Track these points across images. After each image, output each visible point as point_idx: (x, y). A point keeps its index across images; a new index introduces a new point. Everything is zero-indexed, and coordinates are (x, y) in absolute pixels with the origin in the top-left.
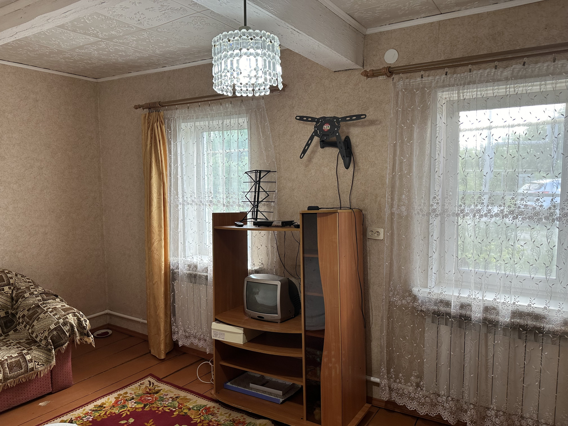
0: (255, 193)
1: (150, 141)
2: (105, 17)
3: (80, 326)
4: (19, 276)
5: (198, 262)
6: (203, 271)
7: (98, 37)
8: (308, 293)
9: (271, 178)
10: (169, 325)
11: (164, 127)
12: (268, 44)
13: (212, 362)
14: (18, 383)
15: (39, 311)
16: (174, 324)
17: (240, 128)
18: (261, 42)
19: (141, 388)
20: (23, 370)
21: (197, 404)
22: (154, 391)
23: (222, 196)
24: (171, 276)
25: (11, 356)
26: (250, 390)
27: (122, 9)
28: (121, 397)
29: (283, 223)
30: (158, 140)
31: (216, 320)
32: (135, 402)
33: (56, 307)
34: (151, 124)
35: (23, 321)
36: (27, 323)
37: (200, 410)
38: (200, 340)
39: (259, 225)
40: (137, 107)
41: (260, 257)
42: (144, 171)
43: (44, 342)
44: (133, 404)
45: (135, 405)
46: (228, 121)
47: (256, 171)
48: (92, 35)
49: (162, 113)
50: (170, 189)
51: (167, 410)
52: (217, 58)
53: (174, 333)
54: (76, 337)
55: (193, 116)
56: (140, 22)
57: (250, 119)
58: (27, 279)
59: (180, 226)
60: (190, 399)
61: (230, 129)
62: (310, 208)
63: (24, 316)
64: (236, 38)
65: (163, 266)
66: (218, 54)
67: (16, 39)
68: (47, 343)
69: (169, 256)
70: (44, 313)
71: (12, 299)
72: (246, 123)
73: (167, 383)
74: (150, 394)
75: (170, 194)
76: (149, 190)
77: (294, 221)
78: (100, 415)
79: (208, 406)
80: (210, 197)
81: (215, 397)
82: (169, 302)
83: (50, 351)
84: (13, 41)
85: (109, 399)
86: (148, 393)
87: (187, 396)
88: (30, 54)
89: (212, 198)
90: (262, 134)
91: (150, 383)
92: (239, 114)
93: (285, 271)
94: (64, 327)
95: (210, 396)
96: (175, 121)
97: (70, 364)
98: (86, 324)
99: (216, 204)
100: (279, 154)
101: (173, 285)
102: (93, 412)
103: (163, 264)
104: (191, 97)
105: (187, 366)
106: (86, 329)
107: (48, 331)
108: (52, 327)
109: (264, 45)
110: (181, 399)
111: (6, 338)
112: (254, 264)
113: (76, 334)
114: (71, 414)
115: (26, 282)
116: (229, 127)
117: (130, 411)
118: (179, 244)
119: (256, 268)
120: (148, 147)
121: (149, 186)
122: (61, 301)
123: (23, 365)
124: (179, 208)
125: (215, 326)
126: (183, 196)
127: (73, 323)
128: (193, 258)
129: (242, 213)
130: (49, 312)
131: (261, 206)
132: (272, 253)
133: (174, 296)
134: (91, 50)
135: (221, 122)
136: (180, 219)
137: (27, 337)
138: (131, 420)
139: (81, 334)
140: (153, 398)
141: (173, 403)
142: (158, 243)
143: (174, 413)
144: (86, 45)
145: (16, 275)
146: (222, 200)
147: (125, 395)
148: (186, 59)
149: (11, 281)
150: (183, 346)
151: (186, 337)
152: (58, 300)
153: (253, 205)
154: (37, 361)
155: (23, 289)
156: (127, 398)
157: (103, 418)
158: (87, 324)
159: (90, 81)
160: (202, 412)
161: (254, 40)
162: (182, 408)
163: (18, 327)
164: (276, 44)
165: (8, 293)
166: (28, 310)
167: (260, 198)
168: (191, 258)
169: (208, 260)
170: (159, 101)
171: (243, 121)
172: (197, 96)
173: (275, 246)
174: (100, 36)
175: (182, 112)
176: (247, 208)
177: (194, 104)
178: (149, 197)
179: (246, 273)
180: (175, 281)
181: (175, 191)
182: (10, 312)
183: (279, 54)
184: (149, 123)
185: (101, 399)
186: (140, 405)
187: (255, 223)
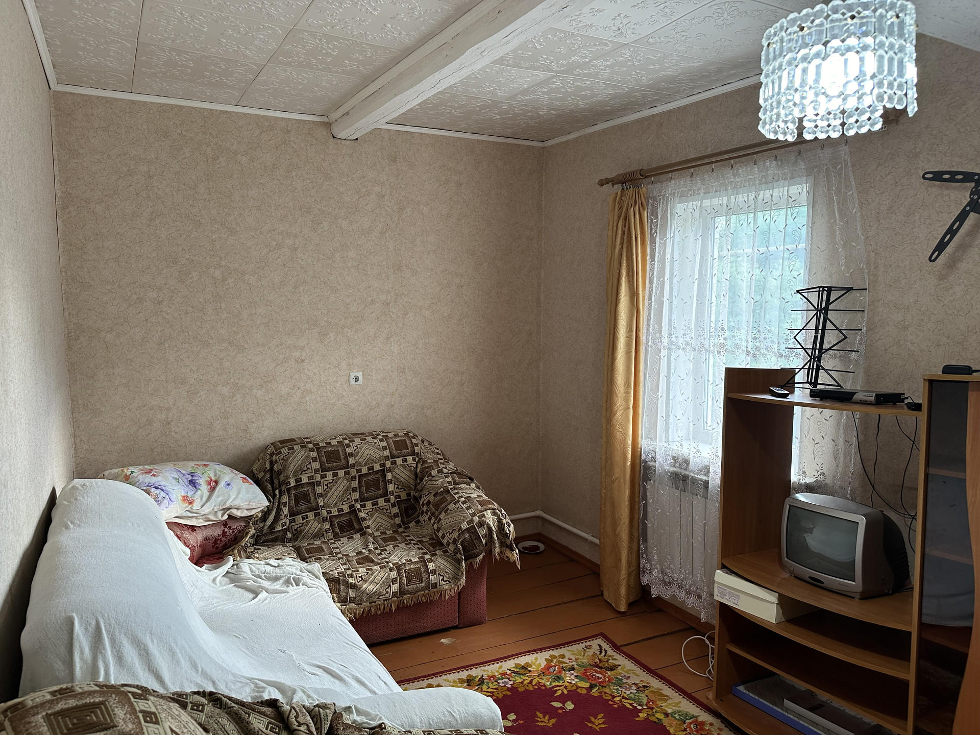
0: (816, 332)
1: (621, 240)
2: (565, 32)
3: (500, 532)
4: (426, 444)
5: (692, 453)
6: (699, 472)
7: (551, 70)
8: (932, 551)
9: (854, 303)
10: (637, 555)
11: (645, 212)
12: (889, 22)
13: (711, 639)
14: (416, 602)
15: (449, 498)
16: (644, 556)
17: (791, 204)
18: (874, 20)
19: (586, 654)
20: (423, 584)
21: (681, 709)
22: (607, 665)
23: (743, 335)
24: (642, 472)
25: (410, 560)
26: (783, 712)
27: (592, 14)
28: (555, 660)
29: (878, 396)
30: (634, 237)
31: (723, 567)
32: (576, 676)
33: (470, 497)
34: (624, 210)
35: (427, 510)
36: (433, 514)
37: (685, 722)
38: (690, 594)
39: (822, 397)
40: (602, 183)
41: (819, 460)
42: (607, 290)
43: (451, 548)
44: (573, 678)
45: (577, 680)
46: (768, 193)
47: (821, 289)
48: (542, 68)
49: (644, 189)
50: (649, 321)
51: (628, 705)
52: (771, 68)
53: (644, 572)
54: (495, 547)
55: (699, 189)
56: (620, 31)
57: (815, 186)
58: (436, 448)
59: (662, 388)
60: (667, 696)
61: (771, 208)
62: (947, 369)
63: (429, 503)
64: (817, 22)
65: (630, 452)
66: (775, 59)
67: (438, 90)
68: (455, 549)
69: (640, 437)
70: (455, 504)
71: (416, 475)
72: (804, 194)
73: (629, 657)
74: (600, 668)
75: (648, 330)
76: (613, 323)
77: (904, 394)
78: (522, 683)
79: (700, 719)
80: (722, 338)
81: (714, 705)
82: (637, 517)
83: (459, 562)
84: (434, 96)
85: (536, 659)
86: (597, 666)
87: (662, 690)
88: (455, 113)
89: (725, 339)
90: (839, 213)
91: (601, 649)
92: (792, 178)
93: (875, 495)
94: (480, 529)
95: (705, 701)
96: (665, 202)
97: (485, 587)
98: (509, 531)
99: (732, 351)
100: (876, 254)
101: (645, 487)
102: (513, 674)
103: (630, 449)
104: (697, 155)
105: (664, 635)
106: (509, 538)
107: (459, 531)
108: (464, 526)
109: (880, 25)
110: (653, 692)
111: (406, 531)
112: (804, 472)
113: (494, 543)
114: (483, 668)
115: (433, 453)
116: (768, 204)
117: (569, 688)
118: (659, 418)
119: (809, 480)
120: (617, 250)
121: (613, 315)
122: (478, 487)
123: (424, 575)
124: (662, 355)
125: (721, 576)
126: (670, 334)
127: (492, 525)
128: (681, 445)
129: (783, 371)
130: (460, 503)
131: (827, 359)
132: (847, 455)
133: (645, 506)
134: (540, 94)
135: (754, 197)
136: (662, 375)
137: (432, 535)
138: (570, 706)
139: (503, 544)
140: (605, 676)
141: (637, 694)
142: (622, 414)
143: (640, 714)
144: (533, 86)
145: (423, 441)
146: (744, 344)
147: (560, 659)
148: (694, 87)
149: (417, 450)
150: (659, 598)
151: (665, 584)
152: (473, 485)
153: (811, 357)
154: (442, 574)
155: (430, 463)
156: (564, 665)
157: (527, 688)
158: (511, 530)
159: (533, 147)
160: (690, 727)
161: (858, 18)
162: (653, 708)
163: (420, 518)
164: (908, 21)
165: (411, 466)
166: (434, 496)
167: (825, 342)
168: (679, 444)
169: (710, 453)
170: (641, 168)
171: (800, 190)
172: (709, 152)
173: (854, 441)
174: (555, 68)
175: (680, 183)
176: (797, 361)
177: (702, 167)
178: (612, 333)
179: (786, 488)
180: (648, 482)
181: (656, 326)
182: (412, 495)
183: (912, 40)
184: (620, 208)
185: (525, 656)
186: (584, 683)
187: (814, 392)
